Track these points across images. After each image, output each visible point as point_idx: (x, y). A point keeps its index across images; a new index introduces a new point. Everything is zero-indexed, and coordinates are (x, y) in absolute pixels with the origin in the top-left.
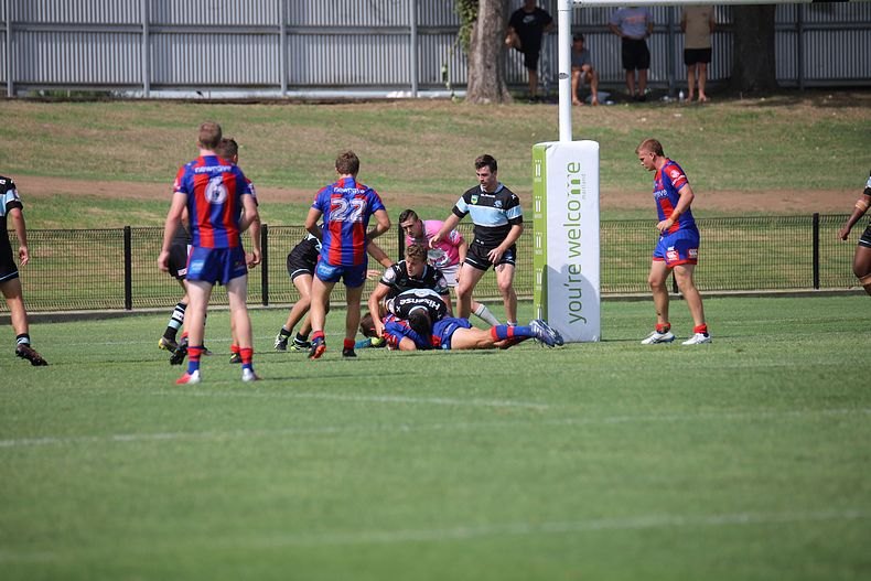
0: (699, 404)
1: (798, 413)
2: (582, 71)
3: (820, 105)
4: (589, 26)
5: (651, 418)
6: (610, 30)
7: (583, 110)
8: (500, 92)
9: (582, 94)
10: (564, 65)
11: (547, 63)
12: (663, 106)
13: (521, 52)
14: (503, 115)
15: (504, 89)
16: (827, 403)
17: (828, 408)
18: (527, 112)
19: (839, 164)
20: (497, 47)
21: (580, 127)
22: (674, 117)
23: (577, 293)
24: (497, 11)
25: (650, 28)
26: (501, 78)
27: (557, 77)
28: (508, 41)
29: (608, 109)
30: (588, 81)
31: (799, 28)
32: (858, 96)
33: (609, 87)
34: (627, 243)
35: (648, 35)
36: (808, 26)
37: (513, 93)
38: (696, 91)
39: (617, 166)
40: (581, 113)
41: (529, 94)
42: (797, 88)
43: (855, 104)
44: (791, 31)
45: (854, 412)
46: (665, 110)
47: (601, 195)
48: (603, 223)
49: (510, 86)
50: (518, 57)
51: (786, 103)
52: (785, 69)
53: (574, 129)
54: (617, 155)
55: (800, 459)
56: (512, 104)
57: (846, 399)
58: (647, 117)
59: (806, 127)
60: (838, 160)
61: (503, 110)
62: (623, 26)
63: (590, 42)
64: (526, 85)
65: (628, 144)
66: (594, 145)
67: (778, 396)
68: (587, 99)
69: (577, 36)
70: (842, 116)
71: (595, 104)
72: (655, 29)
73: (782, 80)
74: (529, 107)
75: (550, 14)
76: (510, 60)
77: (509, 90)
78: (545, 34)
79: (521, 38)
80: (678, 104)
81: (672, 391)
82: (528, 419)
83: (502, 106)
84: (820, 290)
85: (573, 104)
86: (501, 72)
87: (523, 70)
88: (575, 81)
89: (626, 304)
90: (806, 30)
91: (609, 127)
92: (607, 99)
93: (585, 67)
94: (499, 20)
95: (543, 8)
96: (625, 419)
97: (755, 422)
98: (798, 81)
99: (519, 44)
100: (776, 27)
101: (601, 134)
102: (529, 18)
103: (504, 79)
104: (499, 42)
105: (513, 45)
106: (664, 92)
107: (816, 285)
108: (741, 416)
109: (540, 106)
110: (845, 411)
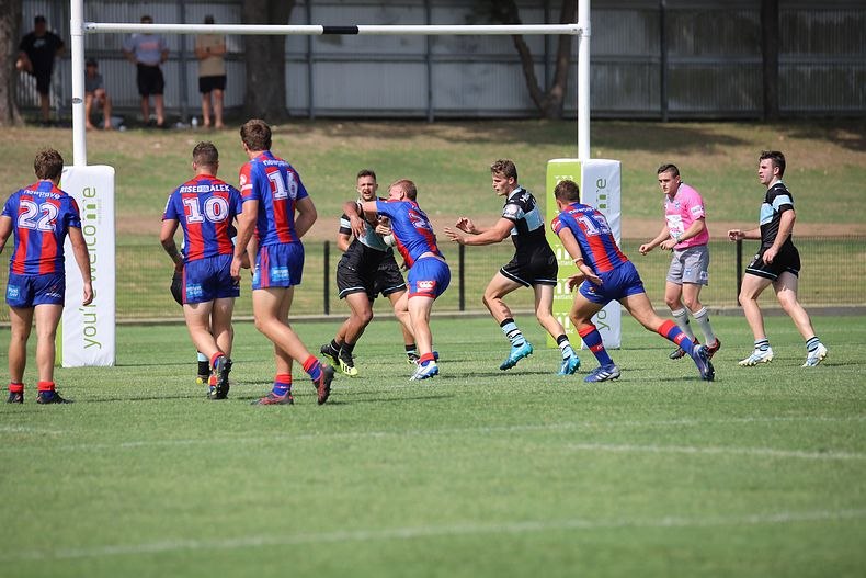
0: (214, 429)
1: (310, 437)
2: (94, 96)
3: (329, 134)
4: (101, 52)
5: (165, 443)
6: (123, 56)
7: (96, 135)
8: (11, 116)
9: (95, 120)
10: (77, 89)
11: (60, 88)
12: (177, 132)
13: (33, 75)
14: (15, 139)
15: (15, 112)
16: (338, 427)
17: (339, 432)
18: (38, 136)
19: (348, 192)
20: (8, 70)
21: (93, 153)
22: (187, 145)
23: (92, 318)
24: (7, 34)
25: (165, 55)
26: (12, 102)
27: (70, 102)
28: (19, 64)
29: (122, 135)
30: (101, 106)
31: (308, 59)
32: (366, 126)
33: (124, 113)
34: (141, 268)
35: (162, 61)
36: (318, 57)
37: (24, 117)
38: (212, 118)
39: (131, 192)
40: (94, 138)
41: (40, 118)
42: (308, 118)
43: (363, 134)
44: (301, 61)
45: (364, 435)
46: (179, 136)
47: (116, 221)
48: (118, 248)
49: (22, 110)
50: (30, 82)
51: (298, 132)
52: (296, 99)
53: (88, 153)
54: (132, 180)
55: (312, 482)
56: (24, 127)
57: (356, 422)
58: (161, 142)
59: (317, 155)
60: (347, 189)
61: (14, 134)
62: (138, 52)
63: (103, 67)
64: (36, 109)
65: (143, 170)
66: (109, 171)
67: (291, 421)
68: (101, 124)
69: (90, 62)
70: (351, 146)
71: (108, 129)
72: (170, 56)
73: (294, 109)
74: (41, 131)
75: (62, 38)
76: (22, 85)
77: (21, 114)
78: (57, 59)
79: (33, 62)
80: (190, 131)
81: (187, 416)
82: (41, 444)
83: (14, 129)
84: (330, 316)
85: (87, 130)
86: (12, 96)
87: (35, 94)
88: (88, 106)
89: (140, 329)
90: (315, 61)
91: (122, 153)
92: (120, 125)
93: (98, 93)
94: (10, 44)
95: (55, 31)
96: (140, 444)
97: (269, 445)
98: (309, 110)
99: (30, 68)
100: (288, 57)
101: (114, 159)
102: (40, 43)
103: (16, 101)
104: (10, 66)
105: (25, 68)
106: (178, 119)
107: (327, 311)
108: (255, 440)
109: (53, 131)
110: (355, 435)
